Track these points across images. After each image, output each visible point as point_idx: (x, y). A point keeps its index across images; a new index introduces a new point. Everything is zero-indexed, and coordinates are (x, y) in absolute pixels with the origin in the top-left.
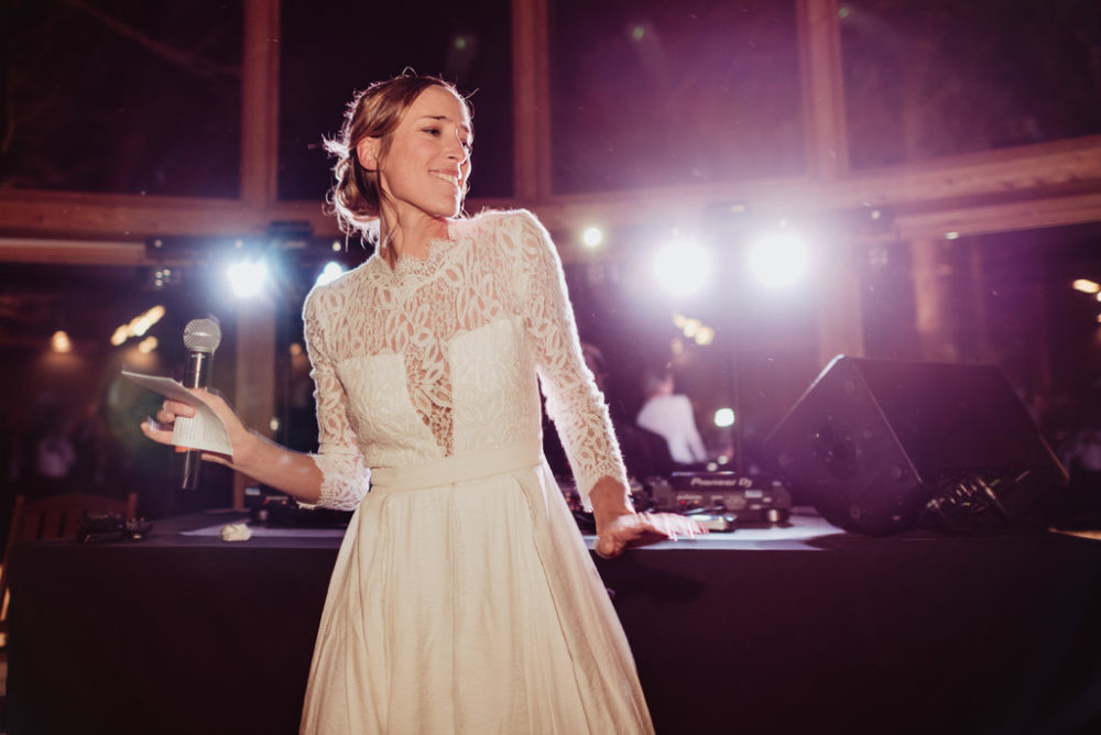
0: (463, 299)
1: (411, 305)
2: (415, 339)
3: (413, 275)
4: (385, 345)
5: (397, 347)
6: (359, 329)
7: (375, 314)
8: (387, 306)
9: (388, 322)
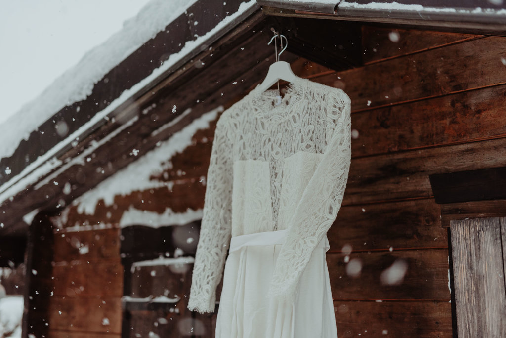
0: (296, 135)
1: (274, 132)
2: (273, 153)
3: (277, 115)
4: (261, 155)
5: (266, 157)
6: (249, 143)
7: (257, 135)
8: (263, 132)
9: (263, 142)
